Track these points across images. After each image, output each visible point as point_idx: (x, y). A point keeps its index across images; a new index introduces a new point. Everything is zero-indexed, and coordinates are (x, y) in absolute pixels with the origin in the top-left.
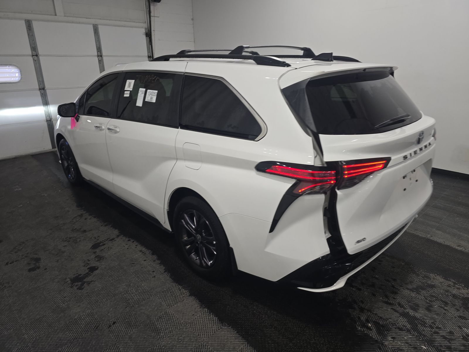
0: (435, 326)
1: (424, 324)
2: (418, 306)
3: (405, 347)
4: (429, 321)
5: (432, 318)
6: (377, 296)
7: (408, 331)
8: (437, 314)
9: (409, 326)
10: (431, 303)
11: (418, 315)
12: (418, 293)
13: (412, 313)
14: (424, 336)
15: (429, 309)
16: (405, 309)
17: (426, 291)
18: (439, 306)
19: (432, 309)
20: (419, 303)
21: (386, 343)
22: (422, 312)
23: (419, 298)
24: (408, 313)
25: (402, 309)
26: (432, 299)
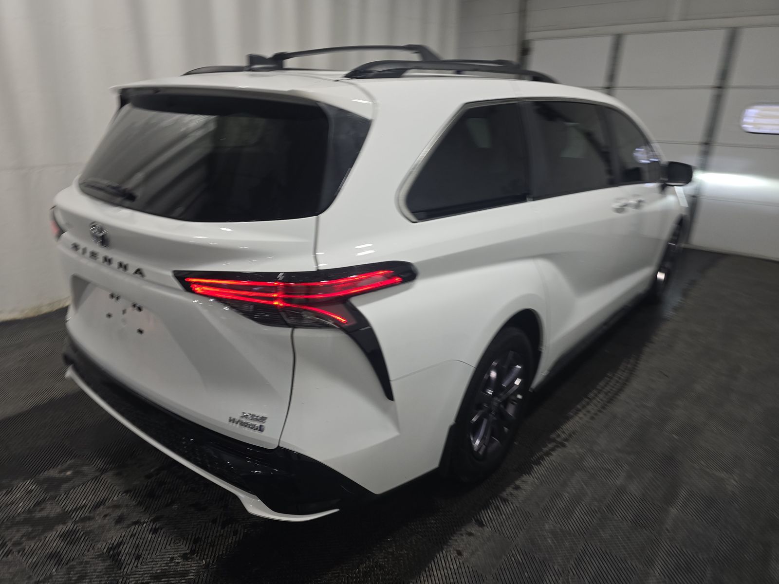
0: (14, 550)
1: (29, 536)
2: (72, 543)
3: (8, 499)
4: (29, 545)
5: (32, 553)
6: (124, 494)
7: (30, 511)
8: (34, 566)
9: (38, 515)
10: (67, 567)
11: (51, 535)
12: (100, 555)
13: (61, 528)
14: (8, 528)
15: (55, 557)
16: (75, 522)
17: (100, 572)
18: (51, 576)
19: (52, 562)
20: (78, 547)
21: (29, 481)
22: (54, 545)
23: (88, 551)
24: (64, 523)
25: (77, 519)
26: (76, 574)
